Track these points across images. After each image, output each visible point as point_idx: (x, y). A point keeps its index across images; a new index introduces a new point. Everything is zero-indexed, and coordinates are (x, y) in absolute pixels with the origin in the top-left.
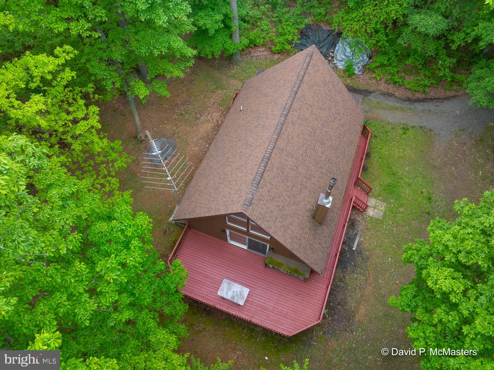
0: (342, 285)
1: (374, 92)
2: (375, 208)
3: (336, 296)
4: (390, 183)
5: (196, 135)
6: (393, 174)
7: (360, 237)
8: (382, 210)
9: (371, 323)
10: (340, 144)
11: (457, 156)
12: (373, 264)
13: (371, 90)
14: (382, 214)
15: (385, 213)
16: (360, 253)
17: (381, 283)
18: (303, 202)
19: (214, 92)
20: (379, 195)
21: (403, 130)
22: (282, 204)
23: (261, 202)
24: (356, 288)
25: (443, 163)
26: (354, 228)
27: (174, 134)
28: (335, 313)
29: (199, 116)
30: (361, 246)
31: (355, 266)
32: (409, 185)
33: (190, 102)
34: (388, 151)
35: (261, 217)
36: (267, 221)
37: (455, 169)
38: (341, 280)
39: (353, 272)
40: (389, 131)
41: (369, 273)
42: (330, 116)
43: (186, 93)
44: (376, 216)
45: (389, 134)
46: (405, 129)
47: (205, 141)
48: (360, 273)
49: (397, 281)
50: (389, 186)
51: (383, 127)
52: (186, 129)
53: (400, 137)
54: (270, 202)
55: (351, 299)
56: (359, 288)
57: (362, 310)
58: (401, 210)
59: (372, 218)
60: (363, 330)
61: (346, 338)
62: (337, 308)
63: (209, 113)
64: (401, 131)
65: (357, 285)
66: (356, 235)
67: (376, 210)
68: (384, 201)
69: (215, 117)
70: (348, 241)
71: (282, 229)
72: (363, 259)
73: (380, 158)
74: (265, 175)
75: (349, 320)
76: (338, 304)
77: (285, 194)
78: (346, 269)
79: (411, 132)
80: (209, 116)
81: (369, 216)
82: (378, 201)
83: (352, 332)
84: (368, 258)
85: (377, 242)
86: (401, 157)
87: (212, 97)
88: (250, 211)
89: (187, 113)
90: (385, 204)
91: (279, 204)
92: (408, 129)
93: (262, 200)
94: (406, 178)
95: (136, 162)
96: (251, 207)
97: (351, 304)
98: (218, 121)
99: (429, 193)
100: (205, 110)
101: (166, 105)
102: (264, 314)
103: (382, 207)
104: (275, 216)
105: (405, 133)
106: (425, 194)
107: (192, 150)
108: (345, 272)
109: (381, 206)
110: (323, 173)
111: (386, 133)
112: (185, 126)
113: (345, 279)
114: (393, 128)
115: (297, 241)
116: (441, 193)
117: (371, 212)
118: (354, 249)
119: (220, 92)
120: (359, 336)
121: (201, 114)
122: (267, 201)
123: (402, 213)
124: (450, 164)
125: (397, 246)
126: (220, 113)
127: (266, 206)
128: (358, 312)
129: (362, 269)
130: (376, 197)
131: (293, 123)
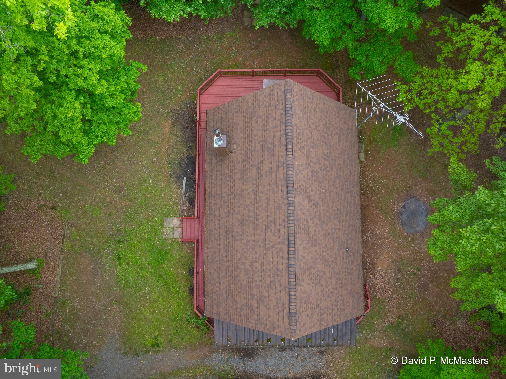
0: (188, 144)
2: (173, 228)
3: (191, 133)
4: (162, 263)
5: (388, 248)
6: (161, 276)
7: (181, 193)
8: (166, 228)
9: (157, 123)
10: (224, 244)
11: (94, 324)
12: (165, 172)
14: (165, 224)
15: (162, 227)
16: (178, 177)
17: (155, 157)
18: (241, 146)
19: (399, 317)
20: (171, 244)
21: (158, 342)
22: (259, 122)
23: (277, 103)
24: (176, 145)
25: (109, 311)
26: (190, 200)
27: (413, 239)
28: (189, 120)
29: (399, 275)
30: (178, 184)
31: (180, 164)
32: (142, 268)
33: (419, 291)
34: (171, 305)
35: (272, 93)
36: (265, 96)
37: (95, 306)
38: (190, 147)
39: (181, 158)
40: (174, 335)
41: (167, 162)
42: (243, 264)
43: (431, 302)
44: (170, 219)
45: (174, 332)
46: (156, 345)
47: (375, 244)
48: (175, 159)
49: (141, 164)
50: (163, 259)
51: (182, 339)
52: (403, 251)
53: (160, 330)
54: (270, 112)
55: (178, 135)
56: (173, 146)
57: (167, 130)
58: (147, 236)
59: (174, 216)
60: (163, 115)
61: (175, 105)
62: (188, 124)
63: (389, 284)
64: (161, 339)
65: (175, 148)
66: (186, 193)
67: (172, 226)
68: (166, 239)
69: (379, 280)
70: (191, 184)
71: (250, 105)
72: (175, 172)
73: (178, 293)
74: (284, 128)
75: (176, 119)
76: (188, 127)
77: (259, 134)
78: (188, 158)
79: (149, 342)
80: (386, 278)
81: (177, 217)
82: (172, 237)
83: (171, 111)
84: (171, 175)
85: (165, 194)
86: (155, 302)
87: (398, 308)
88: (283, 86)
89: (415, 274)
90: (164, 236)
91: (261, 120)
92: (153, 346)
93: (277, 105)
94: (147, 276)
95: (432, 192)
96: (283, 90)
97: (177, 132)
98: (374, 276)
99: (120, 265)
100: (396, 286)
101: (443, 276)
102: (245, 86)
104: (261, 106)
105: (156, 338)
106: (124, 263)
107: (382, 227)
108: (189, 155)
109: (167, 233)
110: (232, 193)
111: (177, 332)
112: (406, 255)
113: (187, 150)
115: (235, 110)
116: (108, 271)
117: (176, 222)
118: (185, 178)
119: (392, 320)
120: (165, 110)
121: (398, 278)
122: (273, 110)
123: (145, 233)
124: (100, 311)
125: (146, 197)
126: (377, 288)
127: (272, 105)
128: (170, 127)
129: (174, 164)
130: (174, 241)
131: (278, 207)
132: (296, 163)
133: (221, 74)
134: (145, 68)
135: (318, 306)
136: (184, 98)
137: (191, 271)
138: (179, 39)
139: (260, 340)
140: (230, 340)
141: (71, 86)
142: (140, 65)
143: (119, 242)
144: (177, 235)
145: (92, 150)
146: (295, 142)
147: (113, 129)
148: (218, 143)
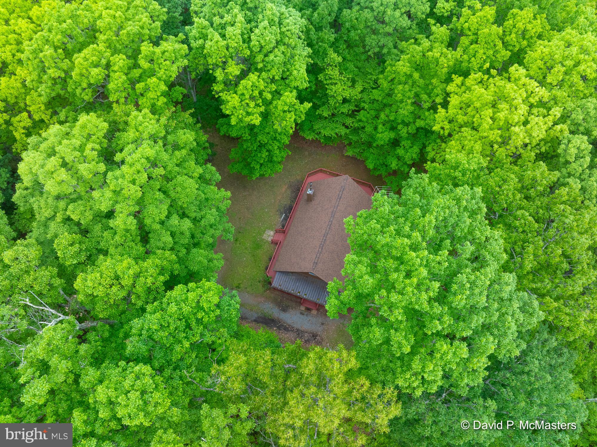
0: (292, 199)
1: (252, 321)
2: (269, 236)
4: (257, 250)
6: (254, 256)
7: (280, 221)
12: (275, 208)
13: (254, 323)
14: (266, 232)
15: (264, 233)
16: (281, 213)
17: (273, 200)
18: (318, 198)
20: (265, 243)
21: (240, 286)
22: (330, 190)
24: (286, 198)
26: (283, 225)
28: (296, 188)
30: (280, 216)
31: (284, 207)
32: (246, 249)
34: (253, 271)
35: (339, 179)
36: (336, 180)
38: (293, 201)
39: (286, 205)
40: (249, 286)
41: (278, 204)
42: (301, 246)
44: (269, 231)
46: (238, 287)
48: (283, 204)
49: (265, 201)
50: (258, 248)
51: (253, 290)
53: (243, 281)
56: (284, 198)
57: (284, 189)
58: (254, 234)
59: (272, 230)
60: (285, 182)
61: (293, 179)
62: (295, 190)
64: (242, 286)
66: (282, 221)
67: (269, 234)
68: (264, 239)
70: (285, 219)
71: (329, 182)
72: (280, 210)
73: (260, 267)
75: (290, 186)
77: (328, 194)
78: (289, 206)
79: (235, 285)
82: (267, 239)
83: (289, 181)
85: (271, 219)
86: (246, 267)
88: (345, 177)
92: (236, 287)
94: (247, 253)
96: (344, 179)
97: (289, 192)
99: (236, 243)
103: (265, 236)
104: (332, 184)
105: (239, 284)
106: (238, 243)
110: (307, 217)
111: (251, 285)
113: (290, 202)
114: (246, 288)
116: (228, 244)
117: (272, 233)
118: (284, 214)
120: (287, 180)
125: (261, 216)
128: (286, 189)
129: (281, 206)
130: (267, 241)
131: (325, 223)
132: (339, 208)
133: (321, 171)
134: (290, 153)
135: (327, 270)
136: (298, 178)
137: (270, 259)
138: (306, 150)
139: (295, 291)
140: (280, 286)
141: (266, 147)
142: (289, 151)
143: (240, 232)
144: (270, 239)
145: (258, 175)
146: (341, 199)
147: (269, 171)
148: (309, 192)
